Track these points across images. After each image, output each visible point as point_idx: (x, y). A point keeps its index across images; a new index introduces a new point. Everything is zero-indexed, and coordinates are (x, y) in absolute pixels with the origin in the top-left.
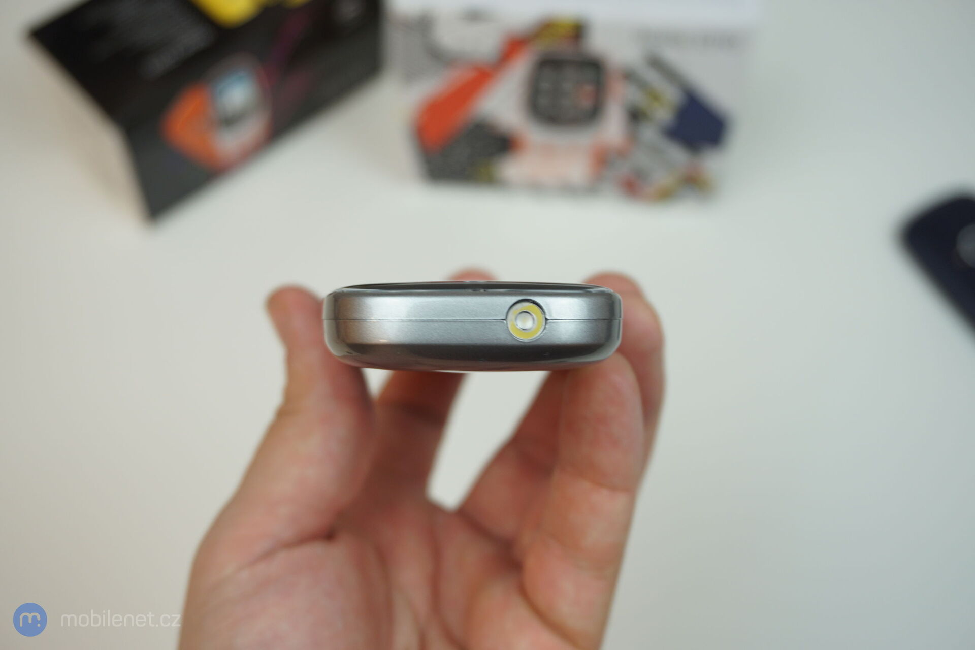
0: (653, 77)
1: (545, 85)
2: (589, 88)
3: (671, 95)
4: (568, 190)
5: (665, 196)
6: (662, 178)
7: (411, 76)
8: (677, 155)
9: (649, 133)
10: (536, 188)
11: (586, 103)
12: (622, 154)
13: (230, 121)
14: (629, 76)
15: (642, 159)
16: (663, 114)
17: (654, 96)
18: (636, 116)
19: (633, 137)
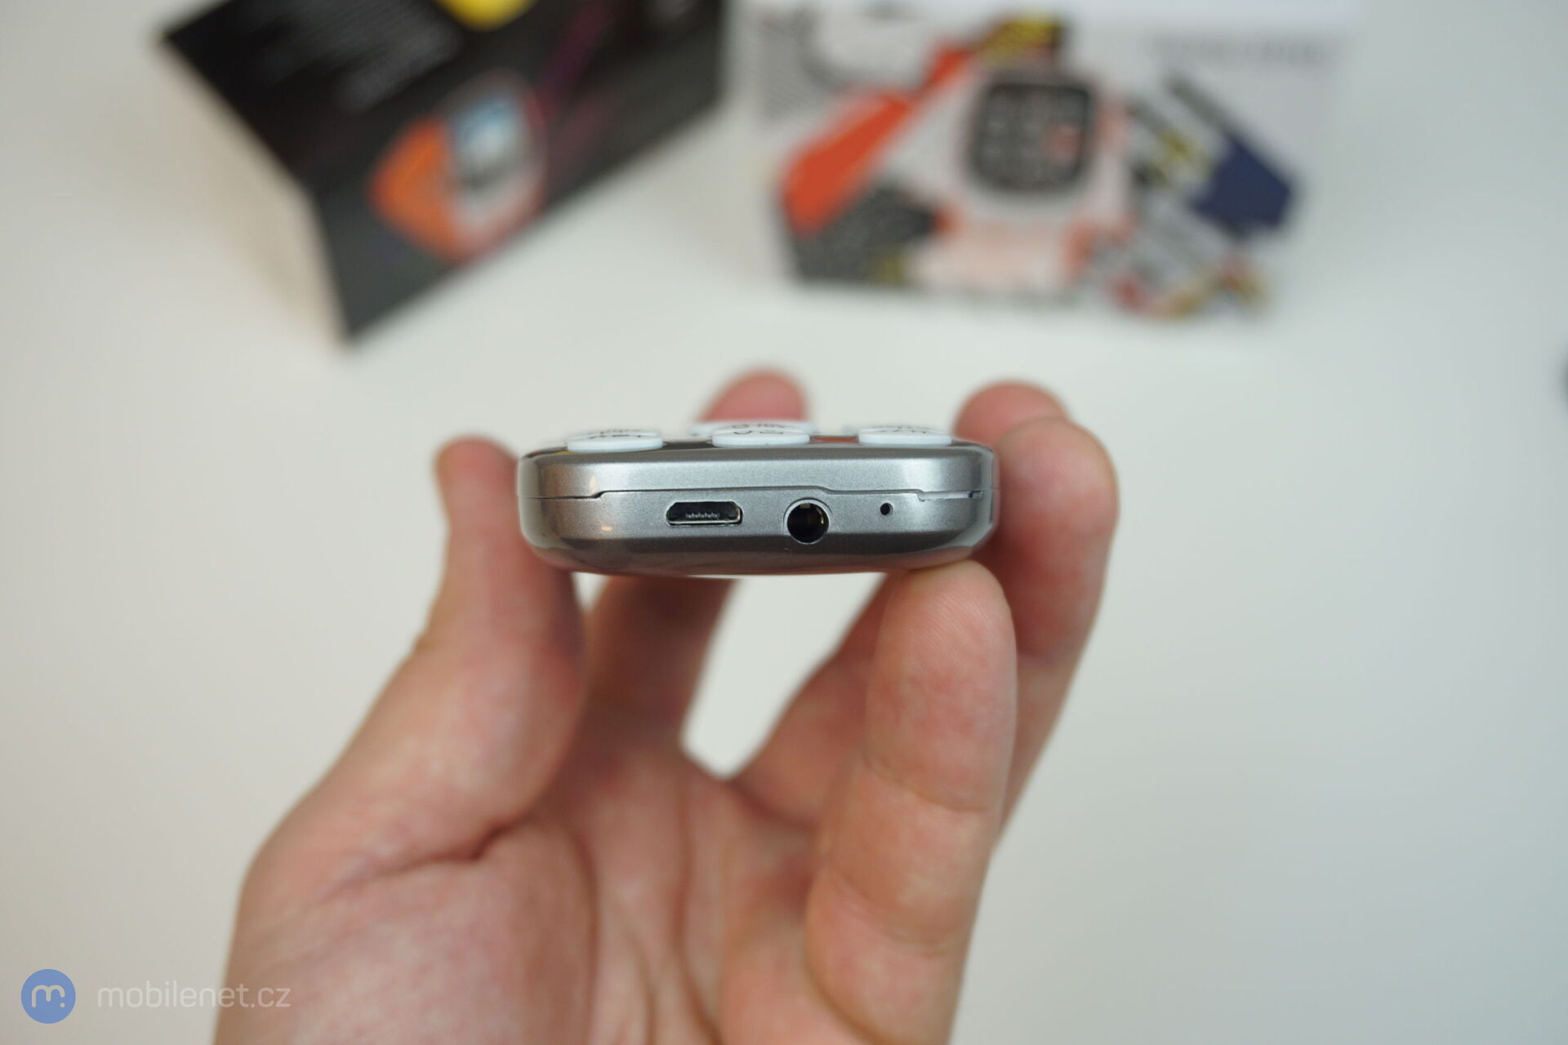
0: (1175, 114)
1: (997, 126)
2: (1068, 131)
3: (1204, 142)
4: (1026, 299)
5: (1187, 310)
6: (1182, 280)
7: (775, 107)
8: (1210, 243)
9: (1165, 207)
10: (974, 295)
11: (1062, 155)
12: (1117, 240)
13: (478, 181)
14: (1137, 112)
15: (1150, 249)
16: (1190, 175)
17: (1177, 145)
18: (1144, 177)
19: (1137, 214)
